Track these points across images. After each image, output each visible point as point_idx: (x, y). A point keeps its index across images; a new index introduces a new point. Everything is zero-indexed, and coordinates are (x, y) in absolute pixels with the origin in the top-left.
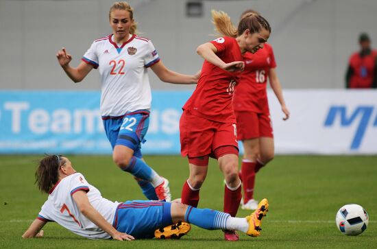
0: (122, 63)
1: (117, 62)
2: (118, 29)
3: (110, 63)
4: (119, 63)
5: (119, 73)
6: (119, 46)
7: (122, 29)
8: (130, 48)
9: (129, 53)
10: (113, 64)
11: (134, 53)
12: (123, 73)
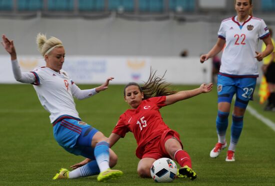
0: (243, 36)
1: (240, 36)
2: (240, 10)
3: (235, 36)
4: (241, 36)
5: (242, 43)
6: (241, 24)
7: (243, 10)
8: (248, 26)
9: (248, 29)
10: (237, 37)
11: (252, 29)
12: (244, 44)
